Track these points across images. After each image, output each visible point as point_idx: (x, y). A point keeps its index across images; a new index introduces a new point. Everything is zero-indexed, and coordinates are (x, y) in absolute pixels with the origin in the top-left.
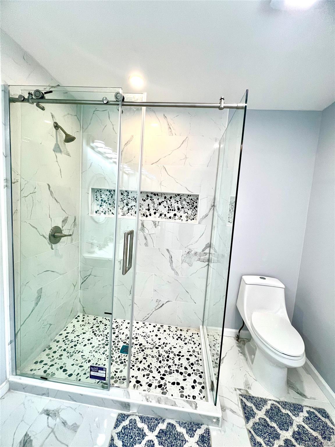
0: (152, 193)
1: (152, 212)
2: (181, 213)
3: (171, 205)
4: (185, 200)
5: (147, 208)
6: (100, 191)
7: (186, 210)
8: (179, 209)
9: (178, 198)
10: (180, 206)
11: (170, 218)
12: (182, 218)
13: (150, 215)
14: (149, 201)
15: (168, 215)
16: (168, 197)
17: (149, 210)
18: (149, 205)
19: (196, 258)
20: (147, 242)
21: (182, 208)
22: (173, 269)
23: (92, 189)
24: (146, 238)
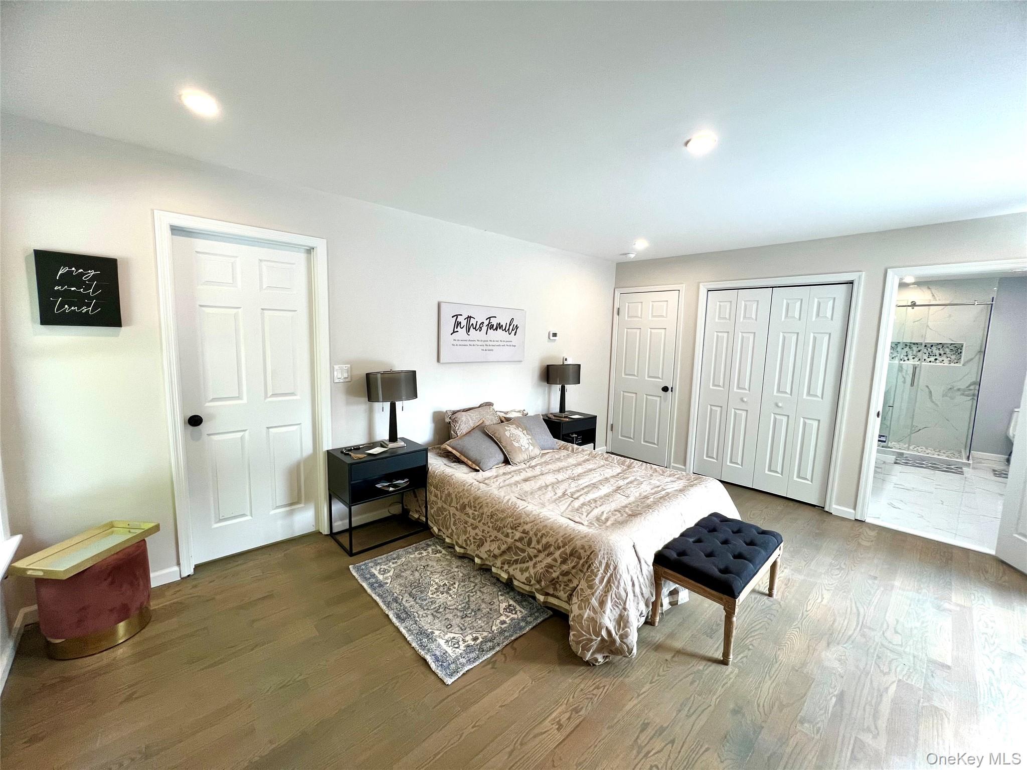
0: (911, 343)
1: (910, 357)
2: (944, 358)
3: (932, 352)
4: (948, 347)
5: (905, 354)
7: (948, 356)
8: (940, 355)
9: (940, 346)
10: (942, 352)
11: (930, 362)
12: (944, 362)
13: (908, 360)
14: (907, 349)
15: (929, 360)
16: (930, 346)
17: (907, 356)
18: (907, 352)
19: (959, 393)
21: (944, 354)
22: (933, 402)
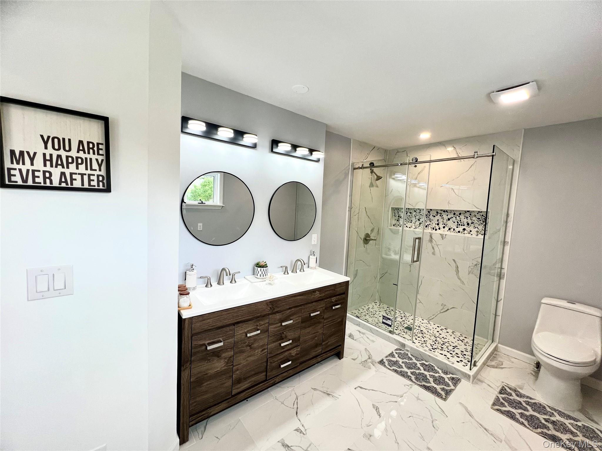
0: (441, 210)
1: (441, 226)
4: (475, 216)
5: (437, 223)
6: (397, 209)
7: (477, 225)
8: (468, 224)
9: (468, 215)
10: (470, 222)
11: (459, 232)
12: (471, 233)
13: (439, 229)
14: (438, 217)
15: (457, 230)
18: (438, 220)
19: (486, 271)
20: (434, 251)
22: (459, 279)
23: (392, 208)
24: (433, 248)
